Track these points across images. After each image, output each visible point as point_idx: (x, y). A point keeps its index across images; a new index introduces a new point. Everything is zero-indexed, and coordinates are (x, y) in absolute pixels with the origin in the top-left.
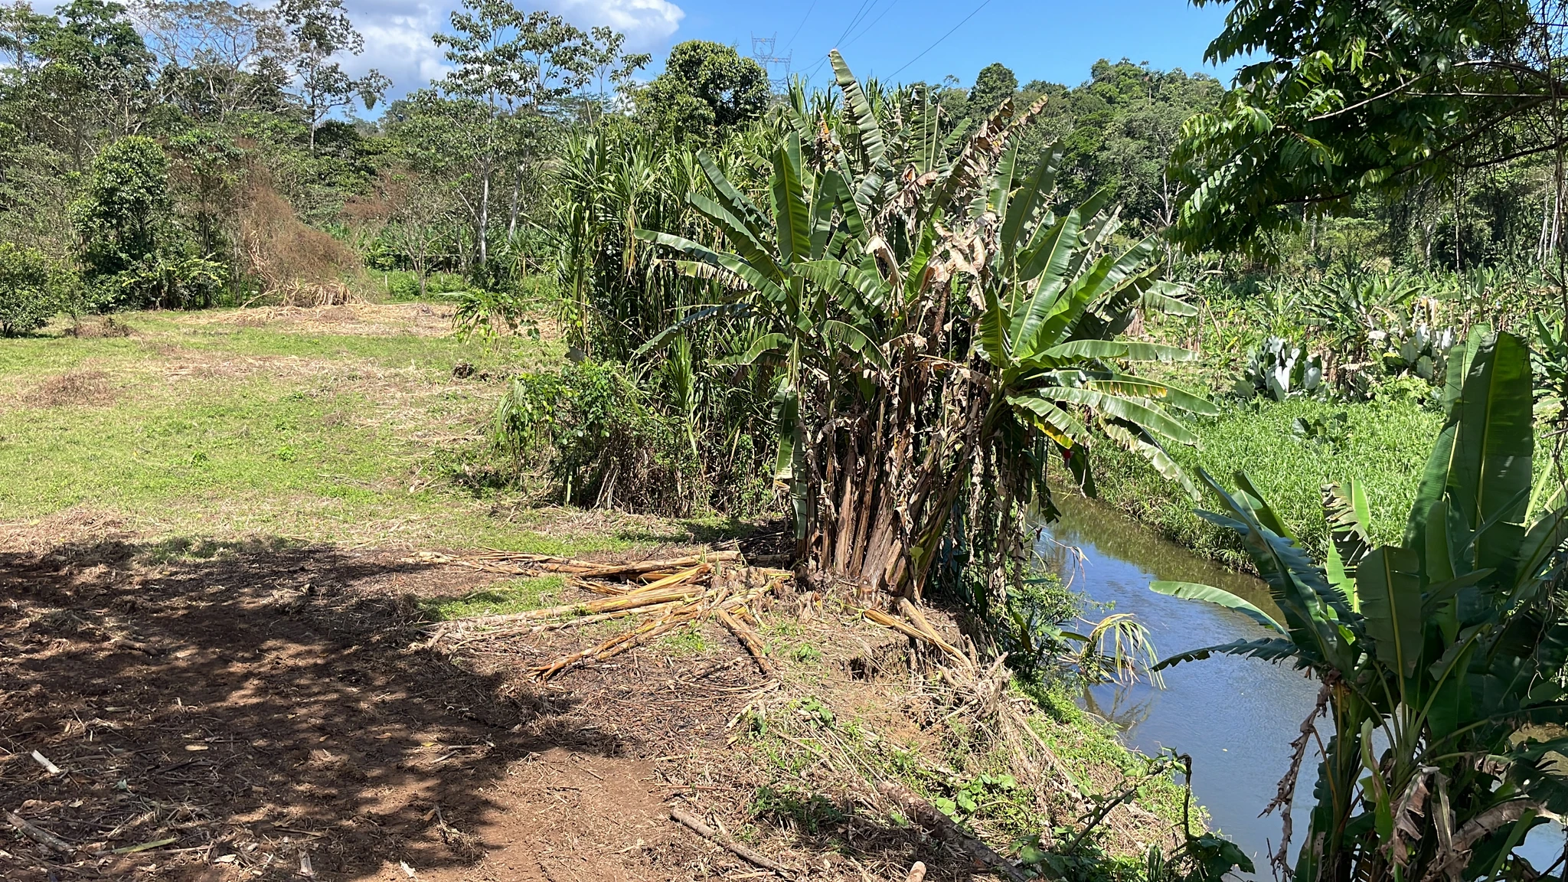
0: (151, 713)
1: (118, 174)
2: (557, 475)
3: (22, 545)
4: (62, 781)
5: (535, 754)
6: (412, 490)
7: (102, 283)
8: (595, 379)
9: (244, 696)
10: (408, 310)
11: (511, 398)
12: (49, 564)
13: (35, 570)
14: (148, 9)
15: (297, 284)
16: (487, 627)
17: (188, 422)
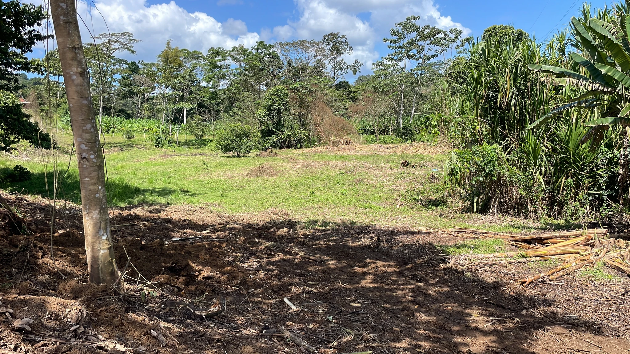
0: (328, 286)
1: (273, 100)
2: (467, 199)
3: (254, 221)
4: (299, 314)
5: (549, 328)
6: (398, 206)
7: (267, 140)
8: (489, 152)
9: (367, 283)
10: (375, 146)
11: (451, 161)
12: (265, 228)
13: (260, 229)
14: (280, 46)
15: (333, 138)
16: (474, 259)
17: (304, 182)
